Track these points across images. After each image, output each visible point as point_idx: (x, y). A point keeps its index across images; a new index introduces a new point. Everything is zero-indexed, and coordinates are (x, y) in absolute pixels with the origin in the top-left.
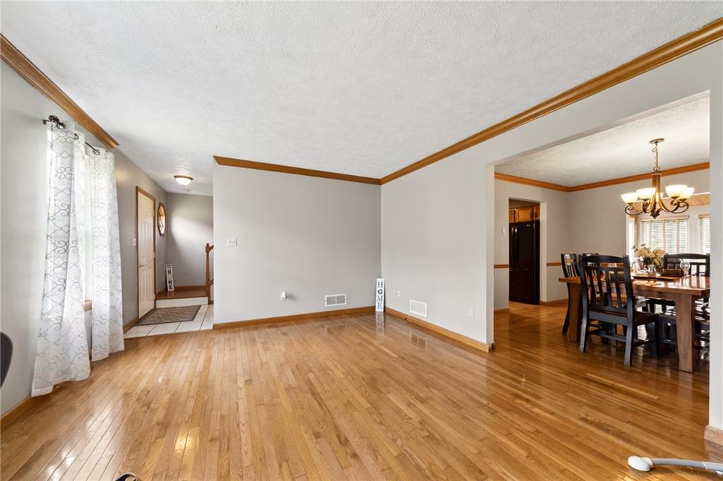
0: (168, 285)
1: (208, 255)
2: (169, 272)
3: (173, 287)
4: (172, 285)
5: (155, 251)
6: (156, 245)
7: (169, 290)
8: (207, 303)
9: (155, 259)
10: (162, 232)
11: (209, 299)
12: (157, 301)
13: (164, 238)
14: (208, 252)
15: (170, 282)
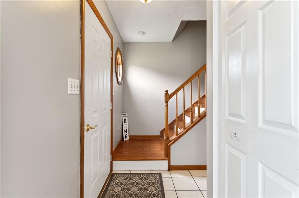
0: (124, 135)
1: (167, 105)
2: (125, 121)
3: (128, 136)
4: (128, 134)
5: (112, 101)
6: (113, 94)
7: (125, 139)
8: (167, 169)
9: (112, 110)
10: (120, 80)
11: (169, 163)
12: (114, 162)
13: (121, 86)
14: (167, 102)
15: (126, 131)
